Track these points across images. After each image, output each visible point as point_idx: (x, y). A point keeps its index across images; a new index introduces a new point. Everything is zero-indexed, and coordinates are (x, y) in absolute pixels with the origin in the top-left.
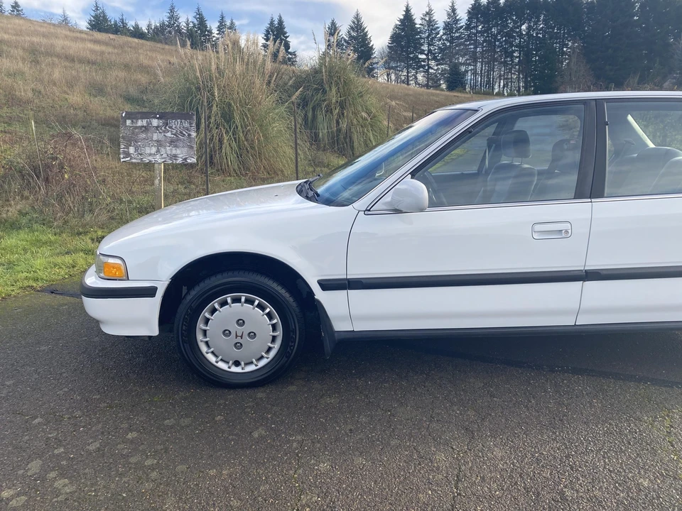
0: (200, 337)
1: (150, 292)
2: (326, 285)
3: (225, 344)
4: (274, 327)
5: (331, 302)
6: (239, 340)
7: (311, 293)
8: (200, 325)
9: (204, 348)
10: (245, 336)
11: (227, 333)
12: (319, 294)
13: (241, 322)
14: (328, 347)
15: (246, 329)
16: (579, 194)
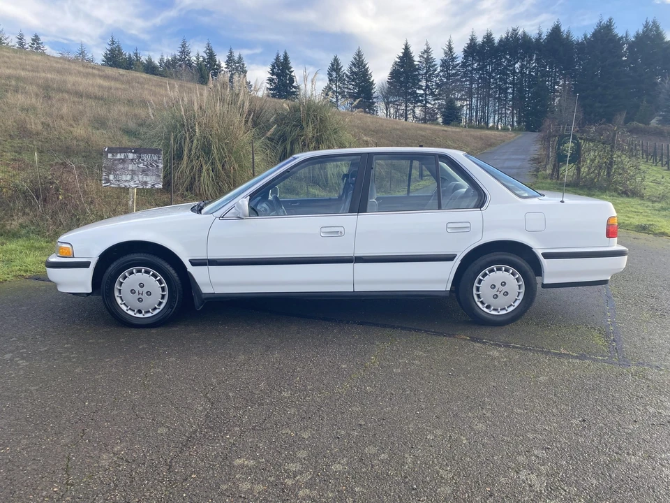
0: (116, 293)
1: (86, 265)
2: (195, 263)
3: (132, 299)
4: (163, 289)
5: (198, 273)
6: (140, 296)
7: (184, 268)
8: (117, 286)
9: (119, 301)
10: (144, 293)
11: (133, 292)
12: (190, 268)
13: (141, 285)
14: (197, 302)
15: (145, 290)
16: (352, 211)
